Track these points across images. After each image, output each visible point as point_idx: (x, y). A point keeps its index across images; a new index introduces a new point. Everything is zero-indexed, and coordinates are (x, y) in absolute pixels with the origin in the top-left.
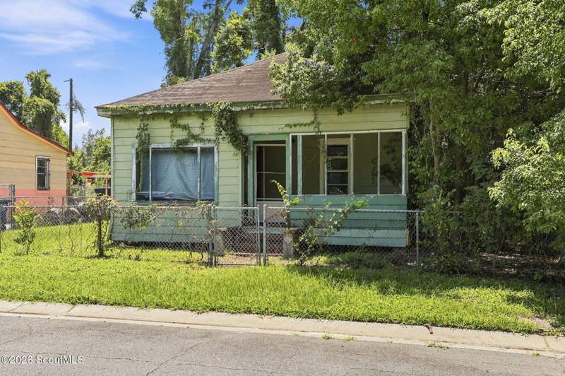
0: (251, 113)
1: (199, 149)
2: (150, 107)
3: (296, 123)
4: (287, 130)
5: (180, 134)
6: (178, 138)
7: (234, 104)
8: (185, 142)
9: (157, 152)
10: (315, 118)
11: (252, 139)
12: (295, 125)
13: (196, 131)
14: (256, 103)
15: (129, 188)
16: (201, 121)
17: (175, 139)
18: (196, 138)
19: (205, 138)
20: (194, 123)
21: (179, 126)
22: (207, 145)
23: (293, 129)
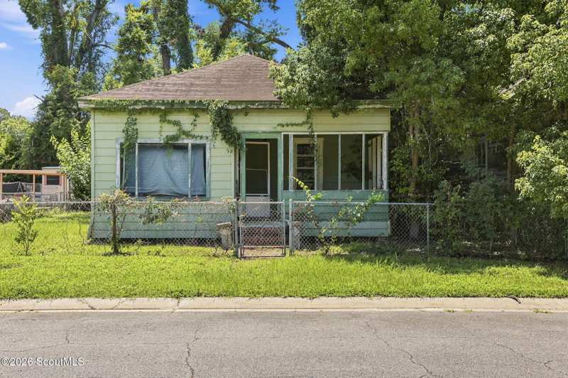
0: (246, 112)
1: (190, 145)
2: (140, 101)
3: (289, 123)
4: (279, 129)
5: (170, 130)
6: (167, 134)
7: (231, 102)
8: (175, 138)
9: (144, 147)
10: (308, 118)
11: (245, 136)
12: (287, 125)
13: (187, 127)
14: (253, 102)
15: (113, 184)
16: (194, 117)
17: (164, 135)
18: (187, 134)
19: (196, 134)
20: (186, 120)
21: (169, 122)
22: (199, 142)
23: (286, 128)
